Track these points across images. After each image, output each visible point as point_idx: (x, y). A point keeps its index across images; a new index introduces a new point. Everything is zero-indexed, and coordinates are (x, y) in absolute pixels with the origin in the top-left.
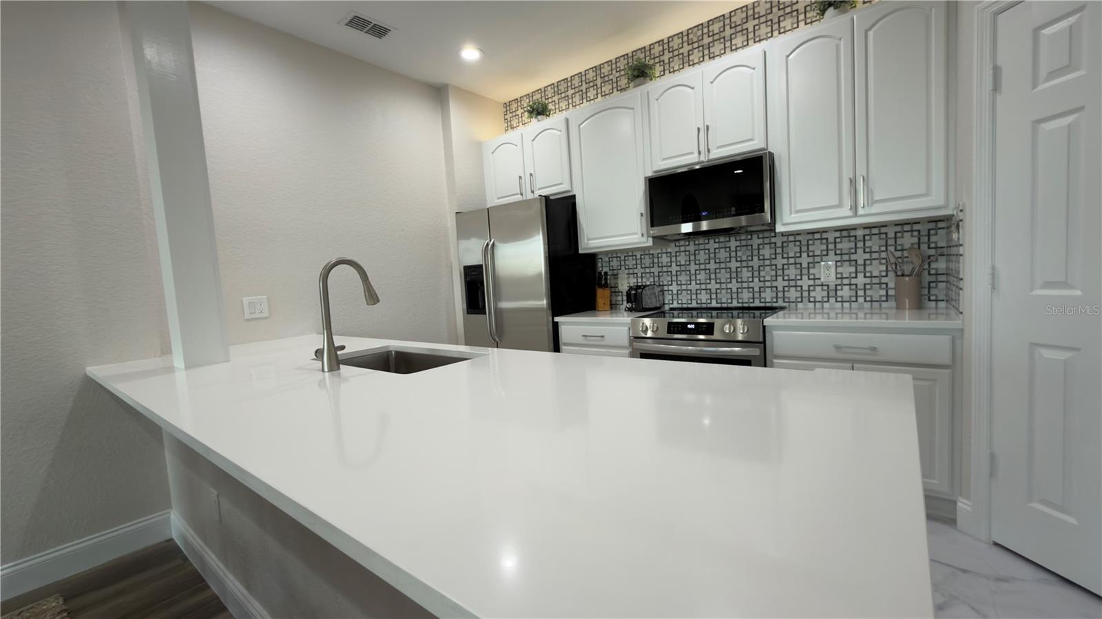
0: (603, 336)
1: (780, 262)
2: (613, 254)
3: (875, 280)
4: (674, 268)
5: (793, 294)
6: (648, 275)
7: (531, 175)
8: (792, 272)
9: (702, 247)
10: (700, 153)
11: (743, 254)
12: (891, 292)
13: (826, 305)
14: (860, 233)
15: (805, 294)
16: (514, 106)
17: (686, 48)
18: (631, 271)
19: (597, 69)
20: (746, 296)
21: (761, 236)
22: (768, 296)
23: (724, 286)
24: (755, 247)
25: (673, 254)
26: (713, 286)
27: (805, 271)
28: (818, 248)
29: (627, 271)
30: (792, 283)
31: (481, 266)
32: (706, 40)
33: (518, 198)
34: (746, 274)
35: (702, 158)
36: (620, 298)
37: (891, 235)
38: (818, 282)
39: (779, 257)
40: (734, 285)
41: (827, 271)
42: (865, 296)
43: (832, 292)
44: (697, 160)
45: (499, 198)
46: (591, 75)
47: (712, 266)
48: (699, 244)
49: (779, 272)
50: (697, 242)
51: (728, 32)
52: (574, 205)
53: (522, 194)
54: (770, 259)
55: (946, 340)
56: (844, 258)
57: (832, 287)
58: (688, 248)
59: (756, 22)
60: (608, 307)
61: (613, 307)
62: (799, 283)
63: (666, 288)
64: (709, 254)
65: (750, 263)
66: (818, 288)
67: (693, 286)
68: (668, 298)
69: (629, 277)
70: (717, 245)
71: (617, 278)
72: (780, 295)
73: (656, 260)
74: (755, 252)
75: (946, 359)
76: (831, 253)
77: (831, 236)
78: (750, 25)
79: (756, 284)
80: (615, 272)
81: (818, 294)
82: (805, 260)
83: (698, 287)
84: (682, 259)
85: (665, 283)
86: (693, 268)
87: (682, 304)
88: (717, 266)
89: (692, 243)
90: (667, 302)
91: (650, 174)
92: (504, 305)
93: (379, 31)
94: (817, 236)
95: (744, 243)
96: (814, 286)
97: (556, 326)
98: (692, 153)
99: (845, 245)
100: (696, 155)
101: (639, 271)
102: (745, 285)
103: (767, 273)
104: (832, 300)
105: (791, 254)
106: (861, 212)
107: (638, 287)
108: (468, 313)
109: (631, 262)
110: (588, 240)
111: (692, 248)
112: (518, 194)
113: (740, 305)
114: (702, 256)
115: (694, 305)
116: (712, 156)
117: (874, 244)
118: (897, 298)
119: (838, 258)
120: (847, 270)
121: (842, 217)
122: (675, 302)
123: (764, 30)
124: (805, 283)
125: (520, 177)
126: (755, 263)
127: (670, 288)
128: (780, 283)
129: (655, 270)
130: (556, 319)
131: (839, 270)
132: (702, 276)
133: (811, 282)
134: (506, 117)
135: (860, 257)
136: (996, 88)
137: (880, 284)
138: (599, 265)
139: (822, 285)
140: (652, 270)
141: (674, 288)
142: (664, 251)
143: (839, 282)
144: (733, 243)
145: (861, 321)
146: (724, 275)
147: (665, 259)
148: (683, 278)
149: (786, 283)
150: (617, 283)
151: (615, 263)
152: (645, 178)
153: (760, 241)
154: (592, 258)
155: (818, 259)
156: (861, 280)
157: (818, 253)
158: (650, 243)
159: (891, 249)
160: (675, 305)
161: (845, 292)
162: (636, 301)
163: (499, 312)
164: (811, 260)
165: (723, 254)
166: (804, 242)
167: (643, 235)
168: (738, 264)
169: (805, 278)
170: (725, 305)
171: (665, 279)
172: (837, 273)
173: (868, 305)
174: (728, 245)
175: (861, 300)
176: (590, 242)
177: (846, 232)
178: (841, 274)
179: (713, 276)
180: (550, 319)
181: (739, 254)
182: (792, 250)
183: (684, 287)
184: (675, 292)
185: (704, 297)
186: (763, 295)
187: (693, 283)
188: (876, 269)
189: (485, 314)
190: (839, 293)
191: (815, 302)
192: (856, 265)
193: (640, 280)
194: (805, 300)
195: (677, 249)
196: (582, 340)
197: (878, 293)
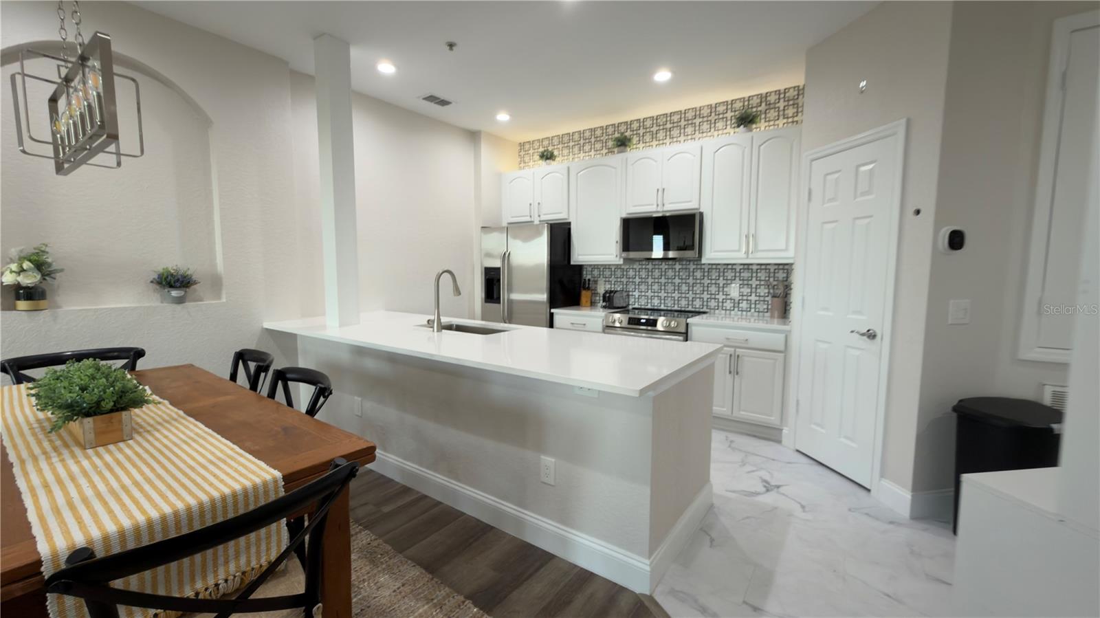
0: (584, 325)
1: (706, 281)
2: (595, 267)
3: (762, 299)
4: (637, 280)
5: (713, 304)
6: (619, 283)
7: (539, 204)
8: (713, 289)
9: (657, 267)
10: (658, 205)
11: (684, 274)
12: (770, 307)
13: (732, 312)
14: (755, 267)
15: (720, 304)
16: (527, 146)
17: (655, 129)
18: (607, 279)
19: (593, 130)
20: (683, 303)
21: (696, 263)
22: (698, 303)
23: (670, 295)
24: (691, 270)
25: (637, 270)
26: (663, 294)
27: (721, 289)
28: (730, 275)
29: (604, 279)
30: (713, 296)
31: (499, 269)
32: (669, 126)
33: (528, 219)
34: (684, 288)
35: (660, 209)
36: (598, 298)
37: (772, 270)
38: (729, 297)
39: (706, 278)
40: (676, 295)
41: (734, 290)
42: (755, 308)
43: (736, 304)
44: (655, 210)
45: (512, 217)
46: (587, 134)
47: (663, 280)
48: (655, 265)
49: (705, 289)
50: (654, 263)
51: (683, 123)
52: (570, 229)
53: (531, 216)
54: (701, 279)
55: (782, 336)
56: (745, 283)
57: (736, 301)
58: (647, 267)
59: (701, 120)
60: (589, 304)
61: (593, 304)
62: (717, 297)
63: (631, 293)
64: (662, 272)
65: (688, 281)
66: (729, 301)
67: (649, 294)
68: (632, 300)
69: (605, 284)
70: (666, 267)
71: (597, 284)
72: (705, 303)
73: (625, 273)
74: (691, 274)
75: (782, 348)
76: (737, 279)
77: (738, 268)
78: (697, 121)
79: (690, 295)
80: (596, 279)
81: (728, 305)
82: (721, 282)
83: (653, 294)
84: (643, 274)
85: (631, 290)
86: (650, 280)
87: (641, 305)
88: (666, 281)
89: (650, 263)
90: (630, 303)
91: (624, 215)
92: (515, 296)
93: (444, 103)
94: (730, 267)
95: (684, 267)
96: (726, 299)
97: (552, 315)
98: (652, 205)
99: (746, 275)
100: (655, 206)
101: (613, 279)
102: (683, 295)
103: (698, 289)
104: (736, 309)
105: (714, 277)
106: (750, 256)
107: (611, 292)
108: (486, 302)
109: (607, 273)
110: (578, 255)
111: (650, 267)
112: (527, 216)
113: (679, 309)
114: (657, 273)
115: (649, 307)
116: (665, 209)
117: (762, 275)
119: (741, 282)
120: (746, 290)
121: (740, 258)
122: (637, 304)
123: (705, 126)
124: (721, 297)
125: (530, 204)
126: (691, 281)
127: (634, 293)
128: (705, 296)
129: (624, 280)
130: (553, 310)
131: (742, 290)
132: (656, 287)
133: (724, 297)
134: (520, 154)
135: (754, 283)
136: (810, 199)
137: (764, 301)
138: (585, 273)
139: (731, 299)
140: (622, 280)
141: (636, 294)
142: (631, 267)
143: (740, 298)
144: (678, 267)
145: (753, 324)
146: (670, 288)
147: (631, 273)
148: (643, 287)
149: (709, 296)
150: (596, 287)
151: (596, 273)
152: (621, 218)
153: (695, 267)
154: (580, 268)
155: (729, 282)
156: (753, 298)
157: (729, 278)
158: (621, 262)
159: (772, 279)
160: (636, 306)
161: (744, 305)
162: (609, 301)
163: (510, 302)
164: (725, 282)
165: (670, 273)
166: (722, 270)
167: (617, 256)
168: (680, 281)
169: (721, 293)
170: (669, 308)
171: (631, 287)
172: (740, 292)
173: (756, 314)
174: (674, 267)
175: (753, 310)
176: (580, 257)
177: (747, 266)
178: (743, 292)
179: (663, 288)
180: (548, 310)
181: (681, 274)
182: (714, 275)
183: (643, 294)
184: (637, 296)
185: (656, 302)
186: (694, 303)
187: (650, 291)
188: (763, 291)
189: (499, 303)
190: (741, 305)
191: (726, 310)
192: (751, 288)
193: (613, 286)
194: (720, 308)
195: (640, 267)
196: (570, 326)
197: (762, 307)
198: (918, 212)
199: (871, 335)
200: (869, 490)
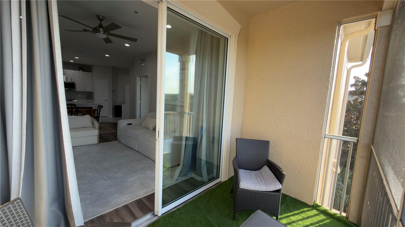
5: (75, 98)
8: (75, 95)
22: (72, 98)
27: (77, 95)
34: (69, 95)
43: (80, 98)
77: (80, 92)
96: (78, 97)
99: (81, 93)
103: (72, 95)
106: (85, 90)
117: (85, 93)
118: (87, 99)
120: (82, 96)
121: (83, 90)
123: (71, 67)
135: (83, 94)
136: (96, 84)
155: (79, 94)
161: (82, 98)
166: (77, 92)
177: (82, 92)
188: (85, 96)
197: (85, 98)
198: (110, 88)
199: (106, 100)
200: (107, 117)
